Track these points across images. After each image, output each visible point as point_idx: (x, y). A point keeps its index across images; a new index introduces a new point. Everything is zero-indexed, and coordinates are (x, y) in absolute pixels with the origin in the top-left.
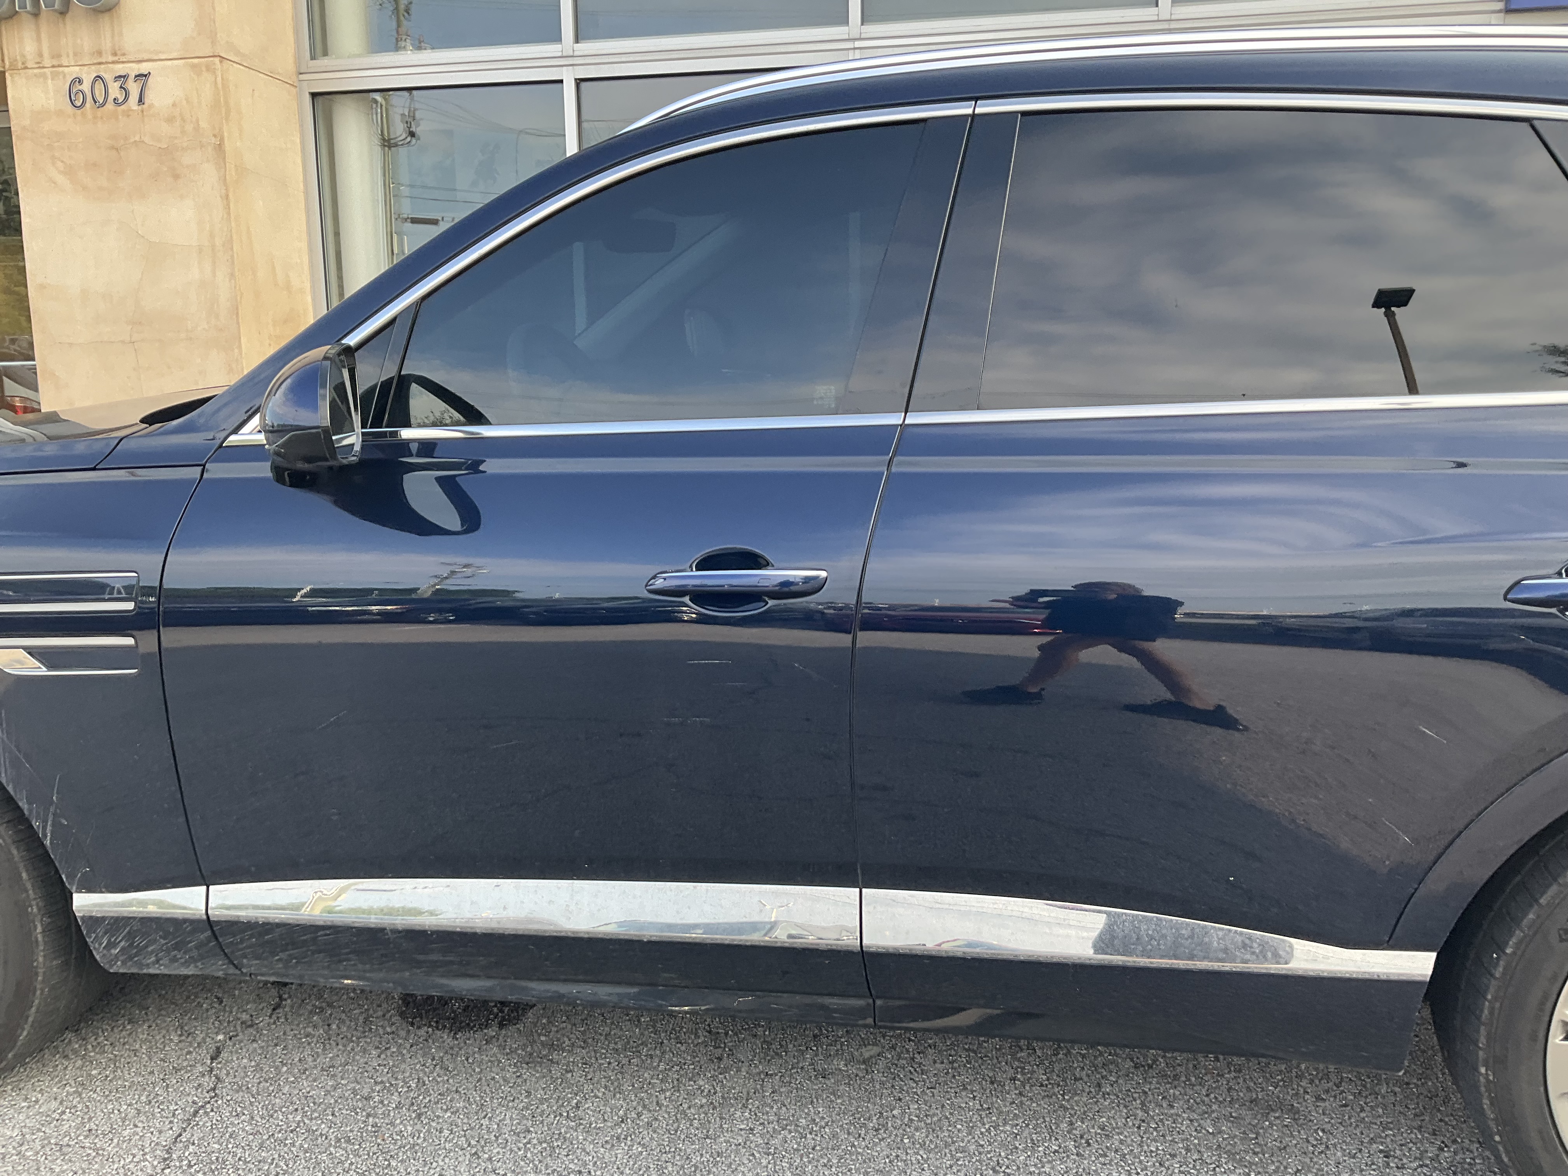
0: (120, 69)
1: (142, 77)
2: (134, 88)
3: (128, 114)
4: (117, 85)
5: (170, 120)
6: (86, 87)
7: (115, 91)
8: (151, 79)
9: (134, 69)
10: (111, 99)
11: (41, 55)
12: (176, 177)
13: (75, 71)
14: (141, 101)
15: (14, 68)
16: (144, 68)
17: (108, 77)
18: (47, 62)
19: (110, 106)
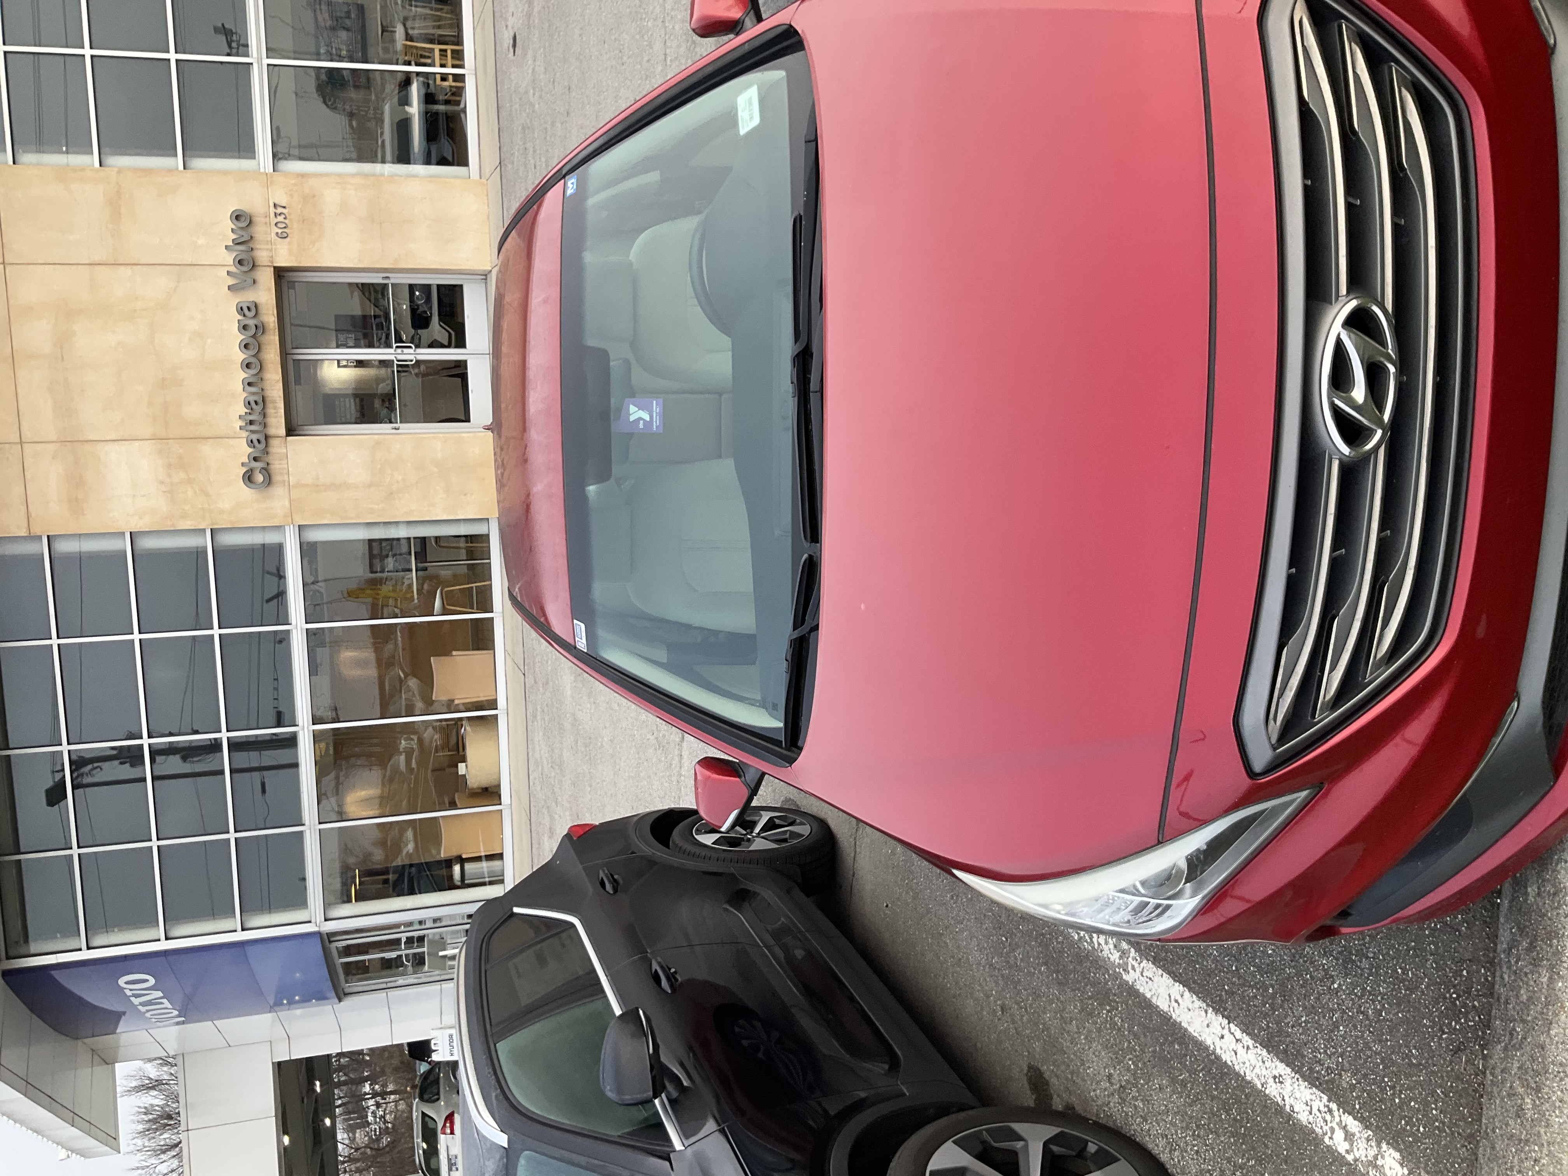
0: (272, 215)
1: (275, 206)
2: (280, 210)
3: (290, 214)
4: (278, 217)
5: (291, 196)
6: (280, 231)
7: (280, 219)
8: (277, 202)
9: (272, 209)
10: (284, 221)
11: (267, 249)
12: (314, 196)
13: (273, 235)
14: (284, 207)
15: (272, 262)
16: (272, 205)
17: (276, 221)
18: (269, 247)
19: (286, 221)
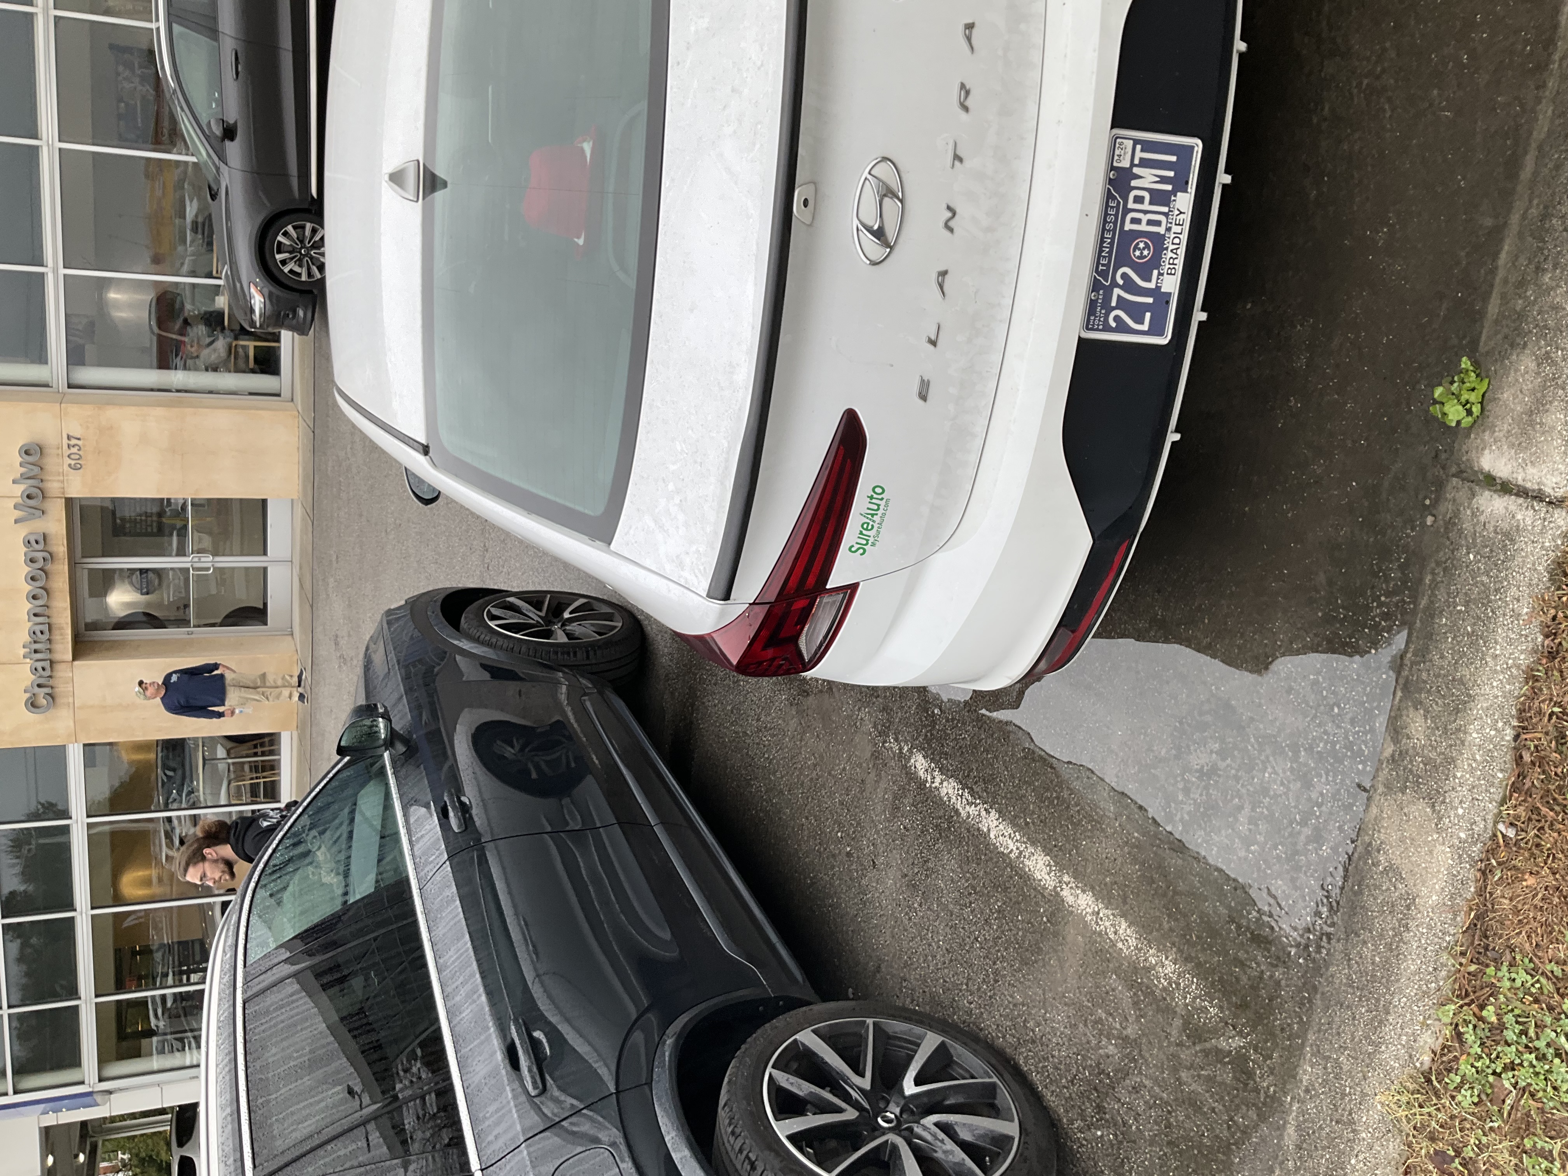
0: (65, 447)
1: (69, 437)
2: (73, 442)
3: (84, 446)
4: (72, 449)
5: (86, 427)
6: (73, 462)
7: (74, 450)
8: (71, 434)
9: (65, 441)
10: (78, 452)
11: (59, 481)
12: (111, 428)
13: (66, 467)
14: (79, 439)
15: (63, 493)
16: (65, 437)
17: (69, 452)
18: (61, 478)
19: (80, 453)
